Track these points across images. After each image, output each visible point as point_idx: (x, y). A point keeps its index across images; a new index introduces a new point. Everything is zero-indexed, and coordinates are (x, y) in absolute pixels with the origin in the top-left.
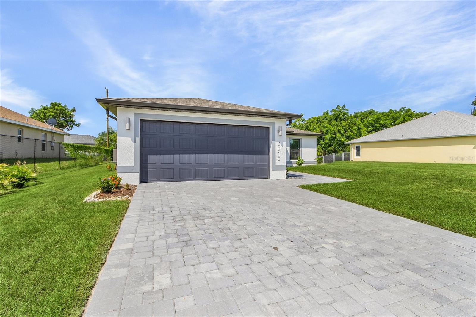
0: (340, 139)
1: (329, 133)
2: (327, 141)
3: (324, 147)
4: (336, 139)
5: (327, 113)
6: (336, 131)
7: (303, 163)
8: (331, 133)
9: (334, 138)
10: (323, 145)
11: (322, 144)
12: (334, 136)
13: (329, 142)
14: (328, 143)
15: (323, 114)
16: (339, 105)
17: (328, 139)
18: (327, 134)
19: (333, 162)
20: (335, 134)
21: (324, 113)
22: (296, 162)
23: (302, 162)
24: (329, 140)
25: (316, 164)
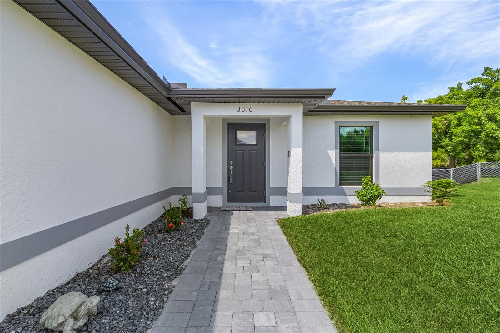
0: (494, 133)
1: (464, 123)
2: (461, 139)
3: (452, 152)
4: (483, 135)
5: (459, 87)
6: (484, 118)
7: (378, 197)
8: (470, 124)
9: (477, 134)
10: (449, 147)
11: (447, 146)
12: (479, 128)
13: (465, 140)
14: (461, 143)
15: (449, 91)
16: (488, 68)
17: (463, 135)
18: (459, 125)
19: (475, 180)
20: (480, 123)
21: (452, 89)
22: (357, 192)
23: (376, 193)
24: (465, 137)
25: (427, 199)
